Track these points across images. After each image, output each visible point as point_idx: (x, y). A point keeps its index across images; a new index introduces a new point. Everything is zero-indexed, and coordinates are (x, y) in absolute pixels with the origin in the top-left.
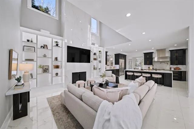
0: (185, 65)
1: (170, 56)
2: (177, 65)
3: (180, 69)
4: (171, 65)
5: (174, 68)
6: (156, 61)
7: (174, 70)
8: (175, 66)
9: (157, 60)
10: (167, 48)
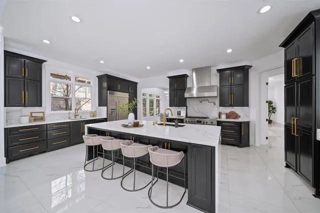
0: (248, 106)
1: (219, 86)
2: (231, 106)
3: (237, 116)
4: (220, 106)
5: (227, 114)
6: (195, 96)
7: (227, 118)
8: (228, 110)
9: (196, 94)
10: (213, 66)
